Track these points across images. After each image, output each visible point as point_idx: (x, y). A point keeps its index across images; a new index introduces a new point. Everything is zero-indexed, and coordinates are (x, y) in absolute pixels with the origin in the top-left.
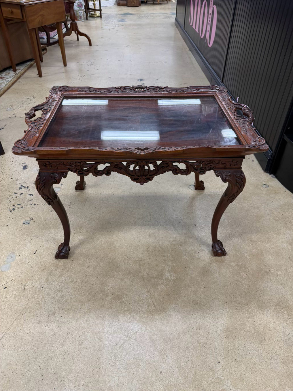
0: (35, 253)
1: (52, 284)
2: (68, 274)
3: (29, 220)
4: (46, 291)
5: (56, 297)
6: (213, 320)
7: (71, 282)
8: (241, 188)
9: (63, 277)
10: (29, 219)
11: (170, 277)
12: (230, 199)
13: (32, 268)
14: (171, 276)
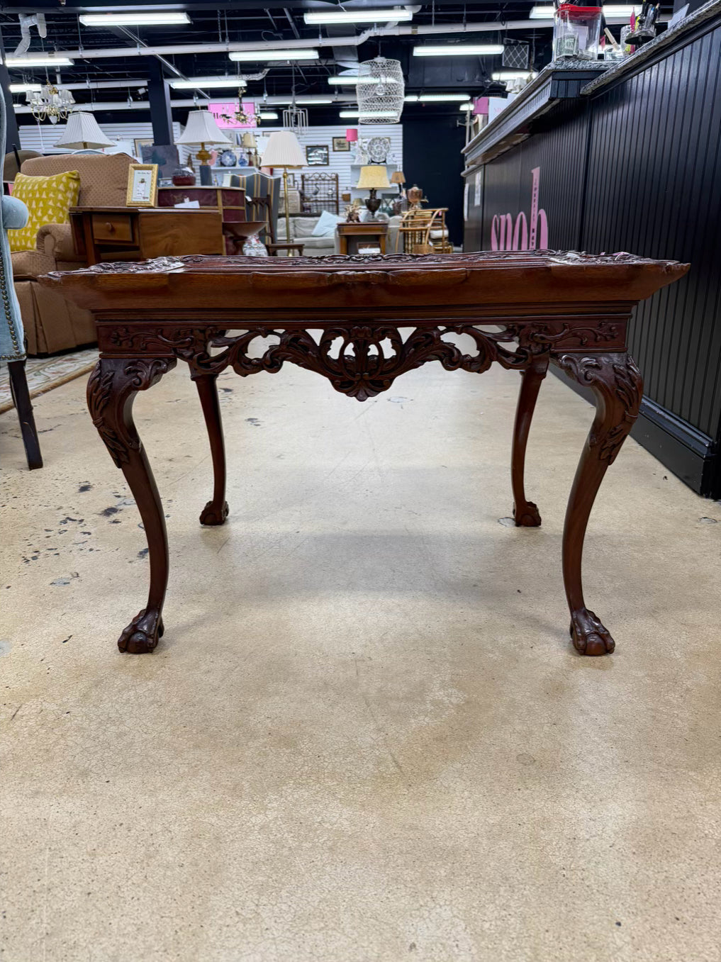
0: (65, 641)
1: (96, 706)
2: (148, 685)
3: (68, 578)
4: (76, 721)
5: (102, 737)
6: (588, 806)
7: (152, 703)
8: (631, 405)
9: (132, 693)
10: (70, 576)
11: (445, 699)
12: (605, 447)
13: (48, 671)
14: (449, 696)
